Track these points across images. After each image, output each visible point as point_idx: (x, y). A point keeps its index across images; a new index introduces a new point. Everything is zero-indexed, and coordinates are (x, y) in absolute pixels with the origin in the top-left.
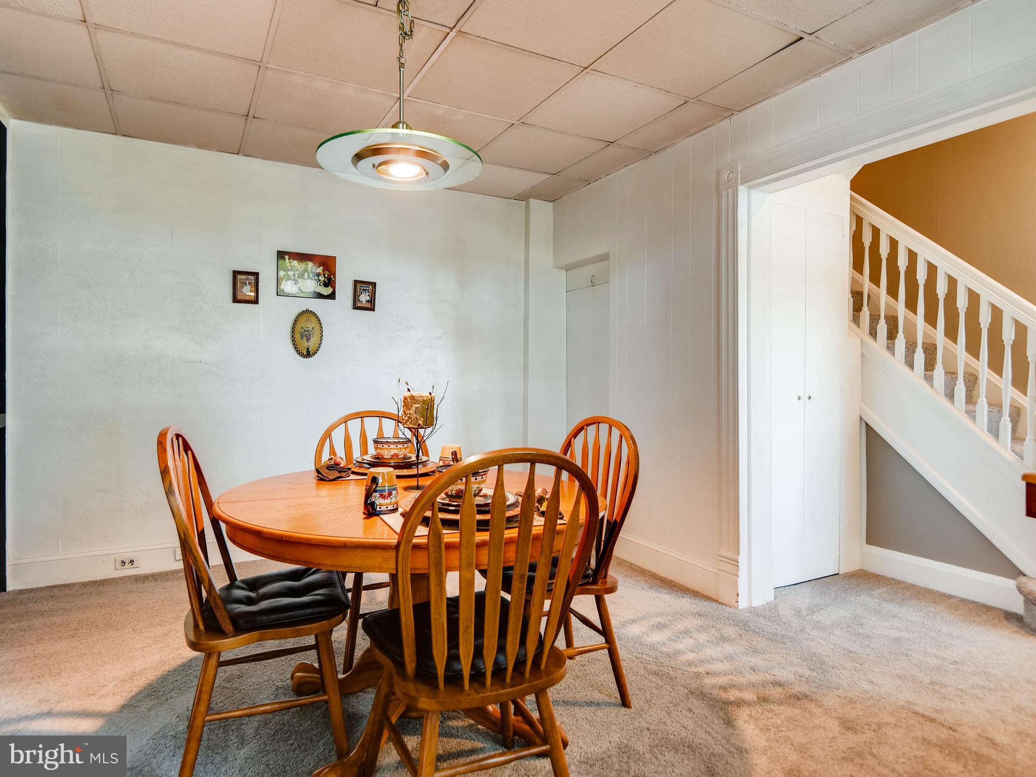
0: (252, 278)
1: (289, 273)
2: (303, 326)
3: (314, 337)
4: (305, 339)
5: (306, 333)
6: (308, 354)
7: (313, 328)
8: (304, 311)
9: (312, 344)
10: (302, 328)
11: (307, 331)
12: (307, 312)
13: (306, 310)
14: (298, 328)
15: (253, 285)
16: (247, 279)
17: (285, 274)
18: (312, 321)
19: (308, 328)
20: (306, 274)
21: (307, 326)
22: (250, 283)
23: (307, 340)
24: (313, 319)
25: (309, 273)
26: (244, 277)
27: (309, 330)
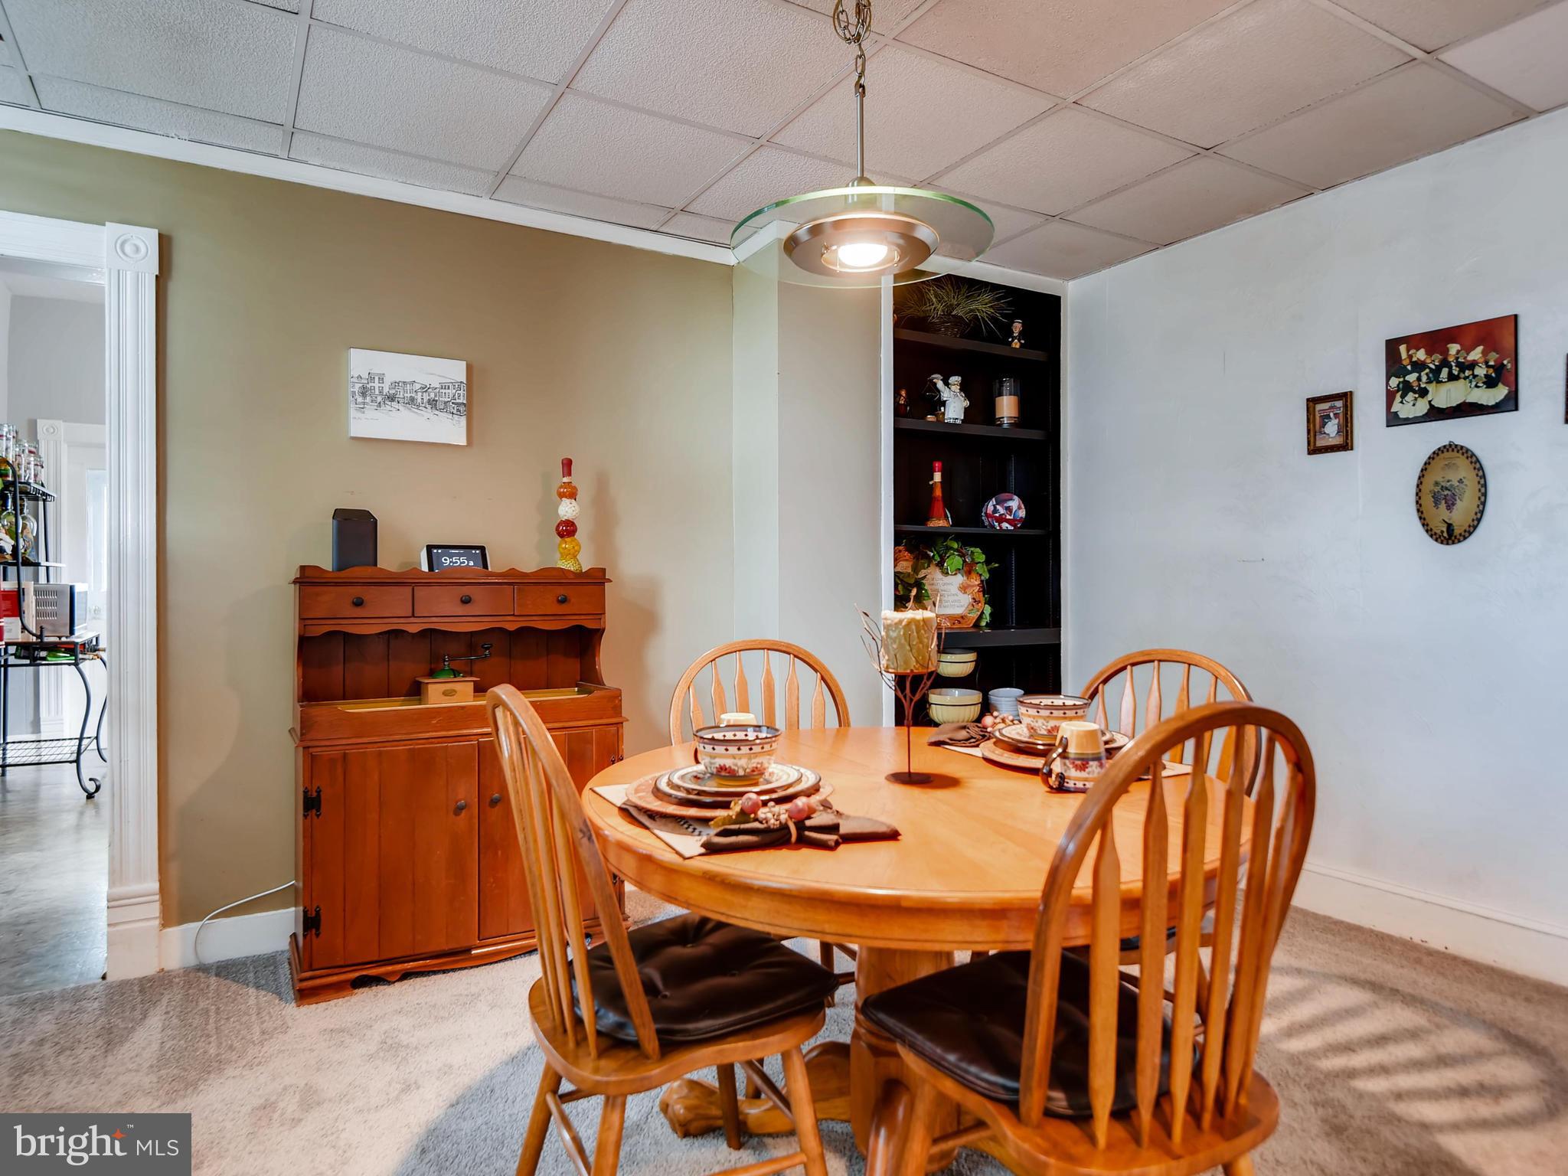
0: (1339, 404)
1: (1408, 378)
2: (1440, 479)
3: (1464, 500)
4: (1443, 505)
5: (1446, 492)
6: (1449, 536)
7: (1460, 481)
8: (1445, 447)
9: (1459, 515)
10: (1437, 484)
11: (1447, 489)
12: (1451, 447)
13: (1450, 445)
14: (1429, 485)
15: (1341, 415)
16: (1331, 408)
17: (1400, 382)
18: (1458, 467)
19: (1448, 481)
20: (1445, 372)
21: (1447, 478)
22: (1336, 415)
23: (1449, 507)
24: (1462, 462)
25: (1450, 368)
26: (1325, 406)
27: (1452, 486)
